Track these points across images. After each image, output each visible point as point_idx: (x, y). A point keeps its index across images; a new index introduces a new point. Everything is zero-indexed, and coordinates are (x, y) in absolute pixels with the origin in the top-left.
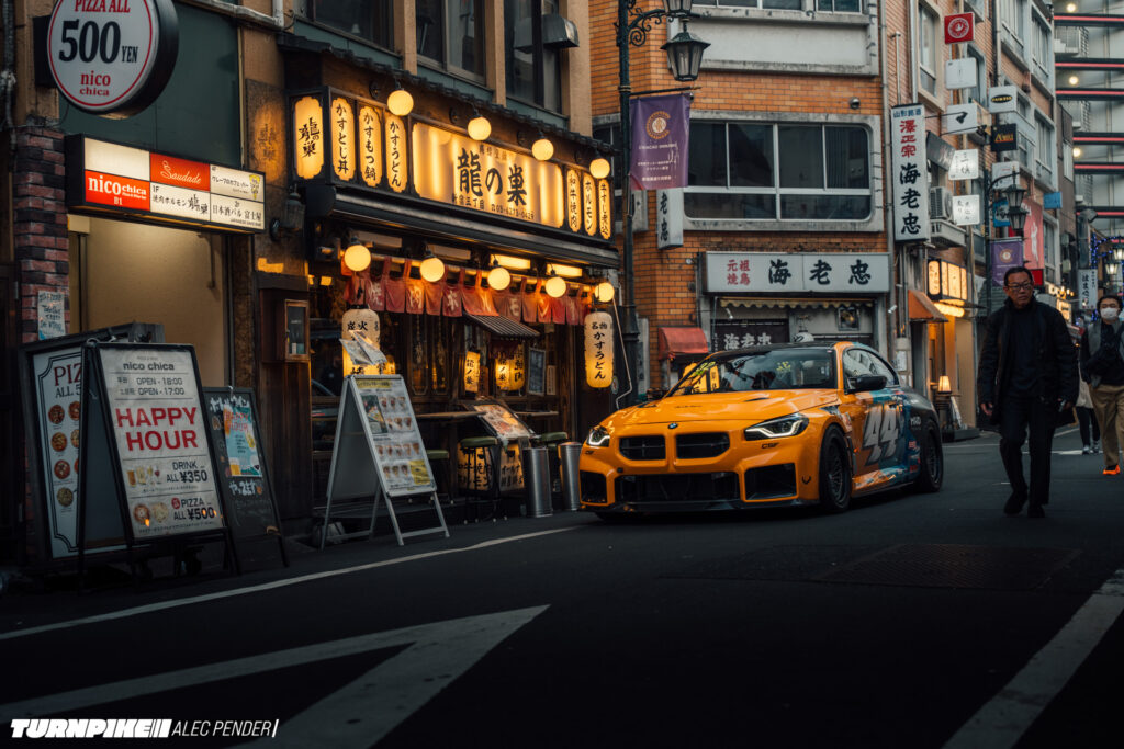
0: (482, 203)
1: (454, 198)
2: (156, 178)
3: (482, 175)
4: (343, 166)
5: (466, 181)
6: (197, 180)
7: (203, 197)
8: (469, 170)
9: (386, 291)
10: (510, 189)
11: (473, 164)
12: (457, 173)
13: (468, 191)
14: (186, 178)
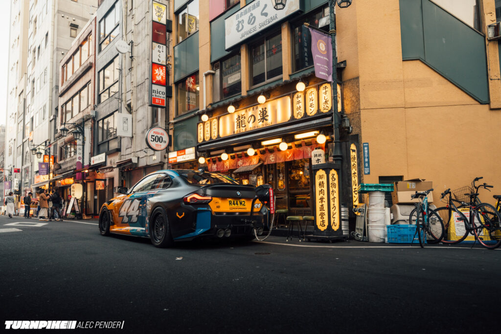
0: (246, 130)
1: (234, 132)
2: (178, 155)
3: (246, 120)
4: (200, 139)
5: (239, 125)
6: (183, 153)
7: (184, 156)
8: (240, 121)
9: (217, 165)
10: (259, 118)
11: (242, 118)
12: (236, 124)
13: (239, 127)
14: (182, 154)
